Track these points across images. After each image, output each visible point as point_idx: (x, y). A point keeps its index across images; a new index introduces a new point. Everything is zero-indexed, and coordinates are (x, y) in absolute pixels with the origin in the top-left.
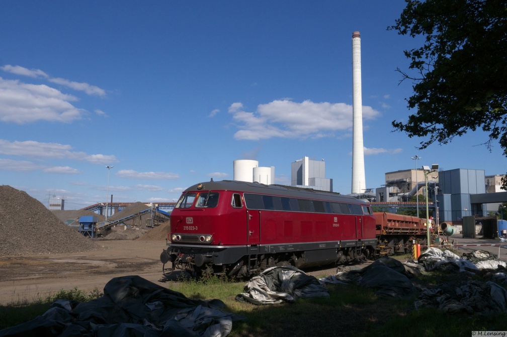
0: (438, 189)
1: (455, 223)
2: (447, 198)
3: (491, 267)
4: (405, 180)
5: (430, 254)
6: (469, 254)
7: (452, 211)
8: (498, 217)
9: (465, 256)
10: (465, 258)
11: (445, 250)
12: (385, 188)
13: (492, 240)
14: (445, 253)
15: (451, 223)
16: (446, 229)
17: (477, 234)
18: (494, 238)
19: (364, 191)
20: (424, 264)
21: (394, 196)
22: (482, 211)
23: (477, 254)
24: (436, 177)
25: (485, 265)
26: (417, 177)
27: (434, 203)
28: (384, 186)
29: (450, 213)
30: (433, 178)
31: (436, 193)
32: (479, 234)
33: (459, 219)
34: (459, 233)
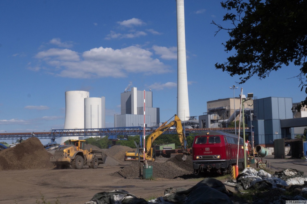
0: (253, 116)
1: (267, 145)
2: (261, 123)
3: (298, 184)
4: (224, 108)
5: (247, 173)
6: (280, 172)
7: (265, 135)
8: (303, 140)
9: (276, 174)
10: (277, 176)
11: (259, 170)
12: (207, 115)
13: (299, 160)
14: (259, 173)
15: (265, 145)
16: (260, 151)
17: (286, 154)
18: (300, 158)
19: (188, 118)
20: (242, 183)
21: (215, 123)
22: (290, 134)
23: (287, 173)
24: (251, 104)
25: (293, 182)
26: (235, 105)
27: (250, 128)
28: (206, 114)
29: (264, 137)
30: (249, 106)
31: (252, 119)
32: (288, 155)
33: (271, 142)
34: (271, 154)
